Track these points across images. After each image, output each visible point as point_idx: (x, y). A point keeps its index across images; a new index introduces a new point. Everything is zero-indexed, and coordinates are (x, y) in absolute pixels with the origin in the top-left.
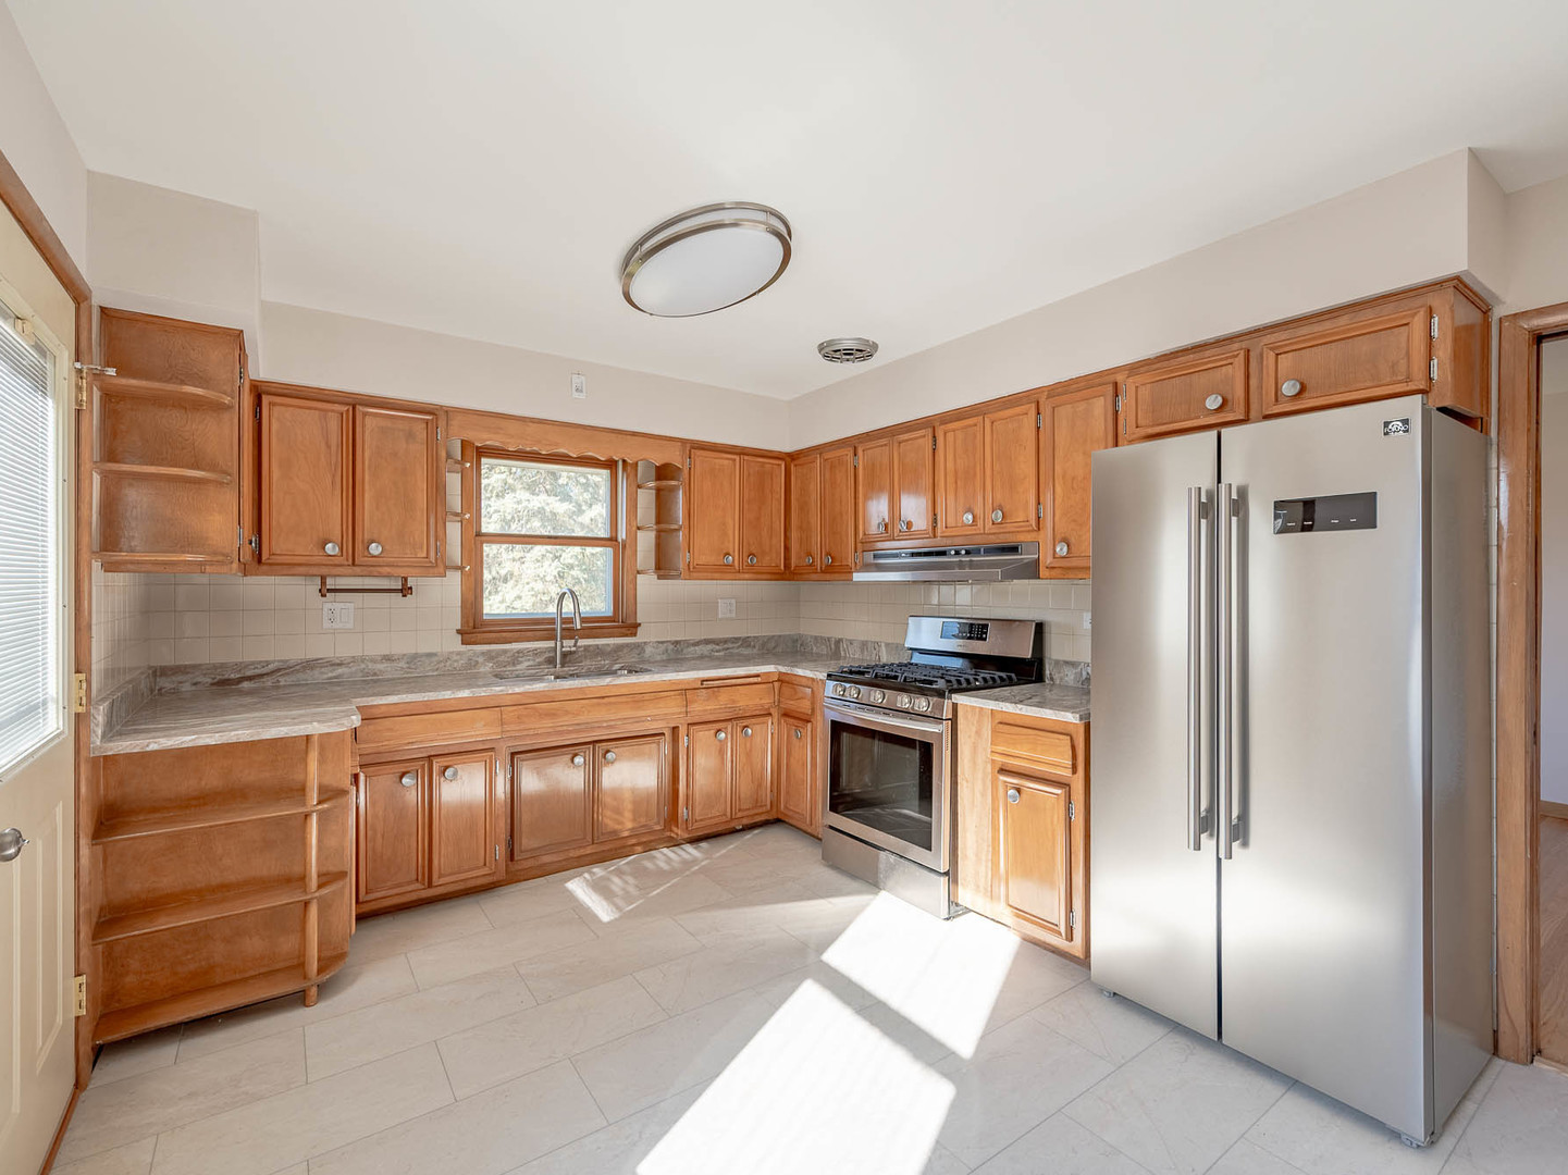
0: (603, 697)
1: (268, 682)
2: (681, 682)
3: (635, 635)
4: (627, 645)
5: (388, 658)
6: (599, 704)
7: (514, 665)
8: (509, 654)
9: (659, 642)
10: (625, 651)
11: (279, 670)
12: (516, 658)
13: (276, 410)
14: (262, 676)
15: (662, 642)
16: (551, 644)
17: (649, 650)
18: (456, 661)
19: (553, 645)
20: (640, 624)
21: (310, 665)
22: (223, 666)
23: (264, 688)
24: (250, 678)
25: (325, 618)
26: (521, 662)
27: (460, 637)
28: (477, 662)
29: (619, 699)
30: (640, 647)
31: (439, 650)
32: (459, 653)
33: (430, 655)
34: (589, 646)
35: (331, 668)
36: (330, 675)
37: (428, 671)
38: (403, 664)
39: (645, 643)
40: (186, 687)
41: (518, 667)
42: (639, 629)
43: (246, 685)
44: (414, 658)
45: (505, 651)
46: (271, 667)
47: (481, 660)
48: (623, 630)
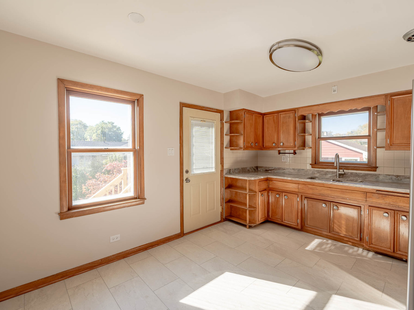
0: (330, 188)
1: (273, 171)
2: (365, 189)
3: (376, 171)
4: (370, 174)
5: (294, 169)
6: (328, 189)
7: (325, 175)
8: (324, 172)
9: (387, 175)
10: (369, 176)
11: (274, 169)
12: (326, 173)
13: (267, 118)
14: (272, 170)
15: (389, 175)
16: (335, 170)
17: (381, 177)
18: (309, 172)
19: (336, 171)
20: (377, 167)
21: (279, 169)
22: (266, 167)
23: (272, 172)
24: (270, 170)
25: (282, 160)
26: (328, 175)
27: (311, 166)
28: (315, 173)
29: (336, 190)
30: (377, 176)
31: (306, 169)
32: (310, 170)
33: (303, 169)
34: (353, 173)
35: (283, 170)
36: (283, 171)
37: (303, 174)
38: (297, 171)
39: (379, 174)
40: (262, 170)
41: (327, 176)
42: (377, 169)
43: (269, 171)
44: (299, 170)
45: (323, 171)
46: (273, 168)
47: (316, 172)
48: (369, 169)
